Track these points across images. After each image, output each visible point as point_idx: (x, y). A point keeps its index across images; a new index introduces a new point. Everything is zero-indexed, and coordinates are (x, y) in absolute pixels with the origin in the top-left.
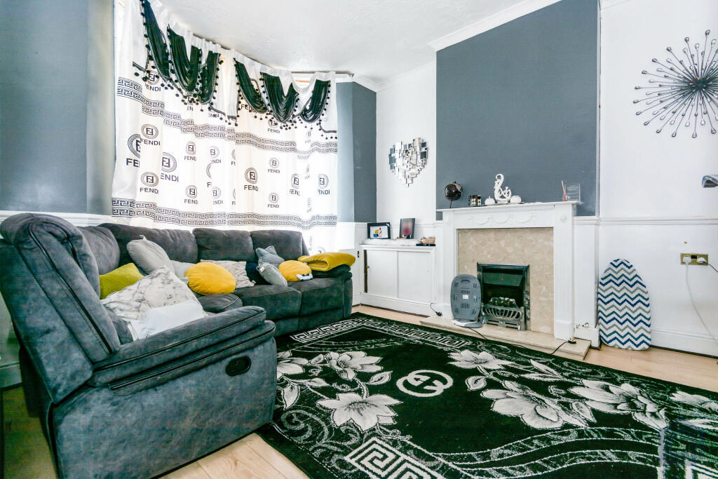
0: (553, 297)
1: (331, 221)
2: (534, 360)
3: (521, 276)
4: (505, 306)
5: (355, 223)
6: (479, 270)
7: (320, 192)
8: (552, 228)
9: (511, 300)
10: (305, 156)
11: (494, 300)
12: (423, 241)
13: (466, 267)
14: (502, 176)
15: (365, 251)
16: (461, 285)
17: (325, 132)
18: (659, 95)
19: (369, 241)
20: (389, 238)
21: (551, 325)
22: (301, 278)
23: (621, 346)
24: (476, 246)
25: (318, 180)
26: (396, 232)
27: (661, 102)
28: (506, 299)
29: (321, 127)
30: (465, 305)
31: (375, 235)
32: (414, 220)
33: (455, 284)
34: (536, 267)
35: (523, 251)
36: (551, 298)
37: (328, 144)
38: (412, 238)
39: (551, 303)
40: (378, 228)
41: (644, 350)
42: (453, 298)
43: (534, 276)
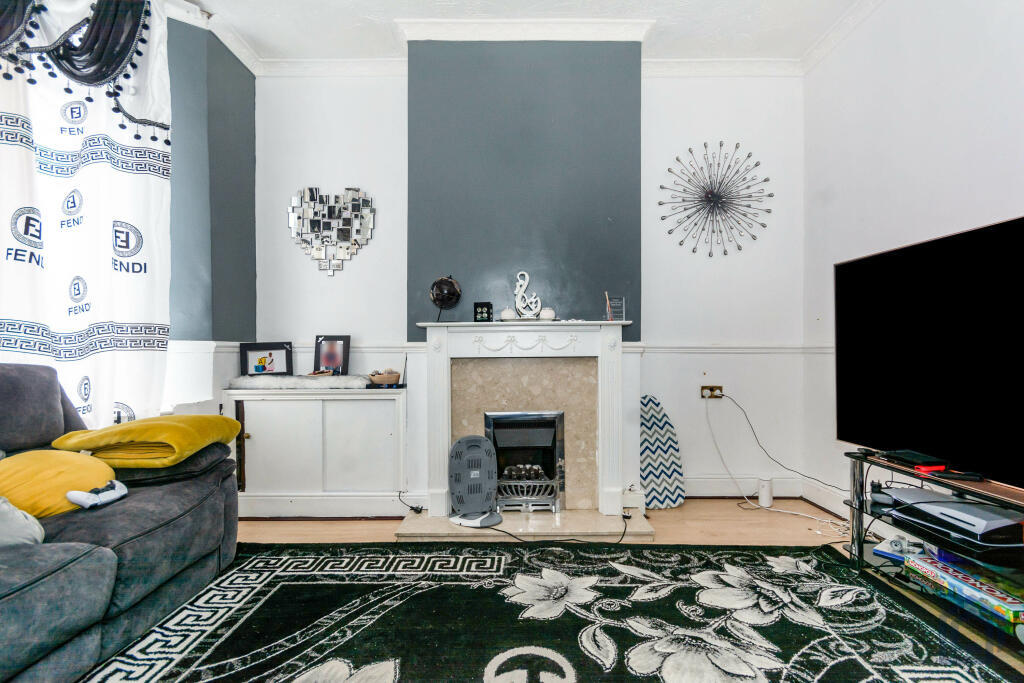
0: (595, 456)
1: (150, 337)
2: (613, 560)
3: (553, 430)
4: (529, 478)
5: (213, 344)
6: (487, 425)
7: (119, 266)
8: (595, 358)
9: (535, 467)
10: (64, 165)
11: (510, 471)
12: (376, 379)
13: (465, 422)
14: (527, 276)
15: (239, 405)
16: (468, 455)
17: (131, 119)
18: (684, 201)
19: (246, 381)
20: (290, 372)
21: (594, 496)
22: (89, 500)
23: (660, 505)
24: (483, 387)
25: (111, 234)
26: (304, 361)
27: (685, 209)
28: (528, 466)
29: (118, 103)
30: (475, 489)
31: (257, 368)
32: (346, 340)
33: (455, 455)
34: (573, 414)
35: (554, 391)
36: (592, 458)
37: (141, 153)
38: (345, 372)
39: (592, 465)
40: (266, 353)
41: (680, 506)
42: (455, 478)
43: (570, 428)
